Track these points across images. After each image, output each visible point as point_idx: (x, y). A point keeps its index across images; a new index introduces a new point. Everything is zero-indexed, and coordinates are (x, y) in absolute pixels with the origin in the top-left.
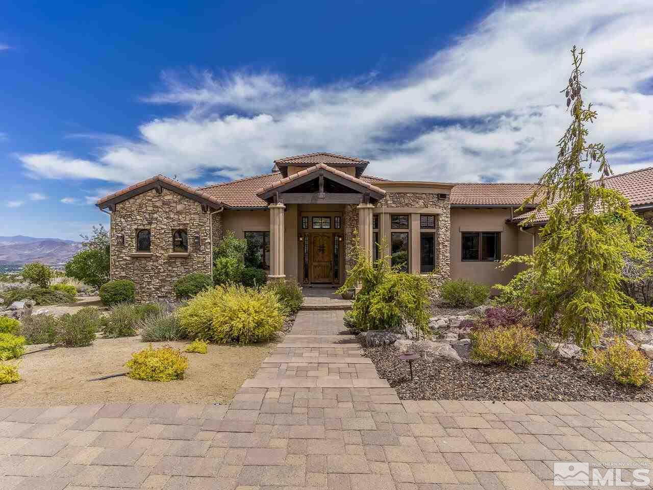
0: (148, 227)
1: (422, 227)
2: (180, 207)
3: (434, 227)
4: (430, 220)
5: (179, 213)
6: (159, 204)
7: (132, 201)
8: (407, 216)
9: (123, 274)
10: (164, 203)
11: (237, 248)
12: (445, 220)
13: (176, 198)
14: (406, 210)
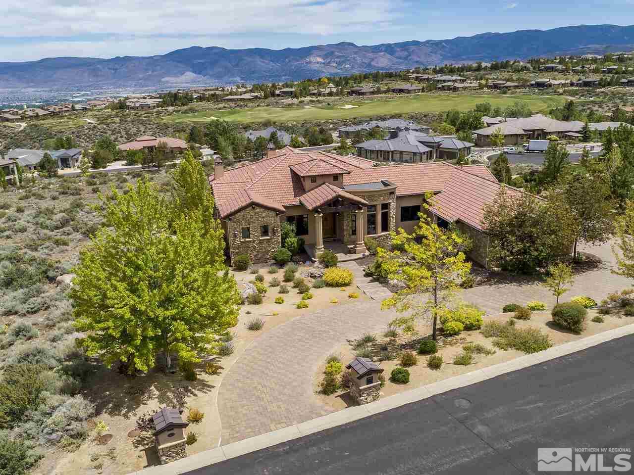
0: (248, 226)
1: (382, 210)
2: (264, 215)
3: (387, 209)
4: (385, 206)
5: (263, 217)
6: (253, 214)
7: (239, 214)
8: (375, 206)
9: (237, 251)
10: (255, 213)
11: (292, 231)
12: (393, 205)
13: (262, 210)
14: (375, 203)
